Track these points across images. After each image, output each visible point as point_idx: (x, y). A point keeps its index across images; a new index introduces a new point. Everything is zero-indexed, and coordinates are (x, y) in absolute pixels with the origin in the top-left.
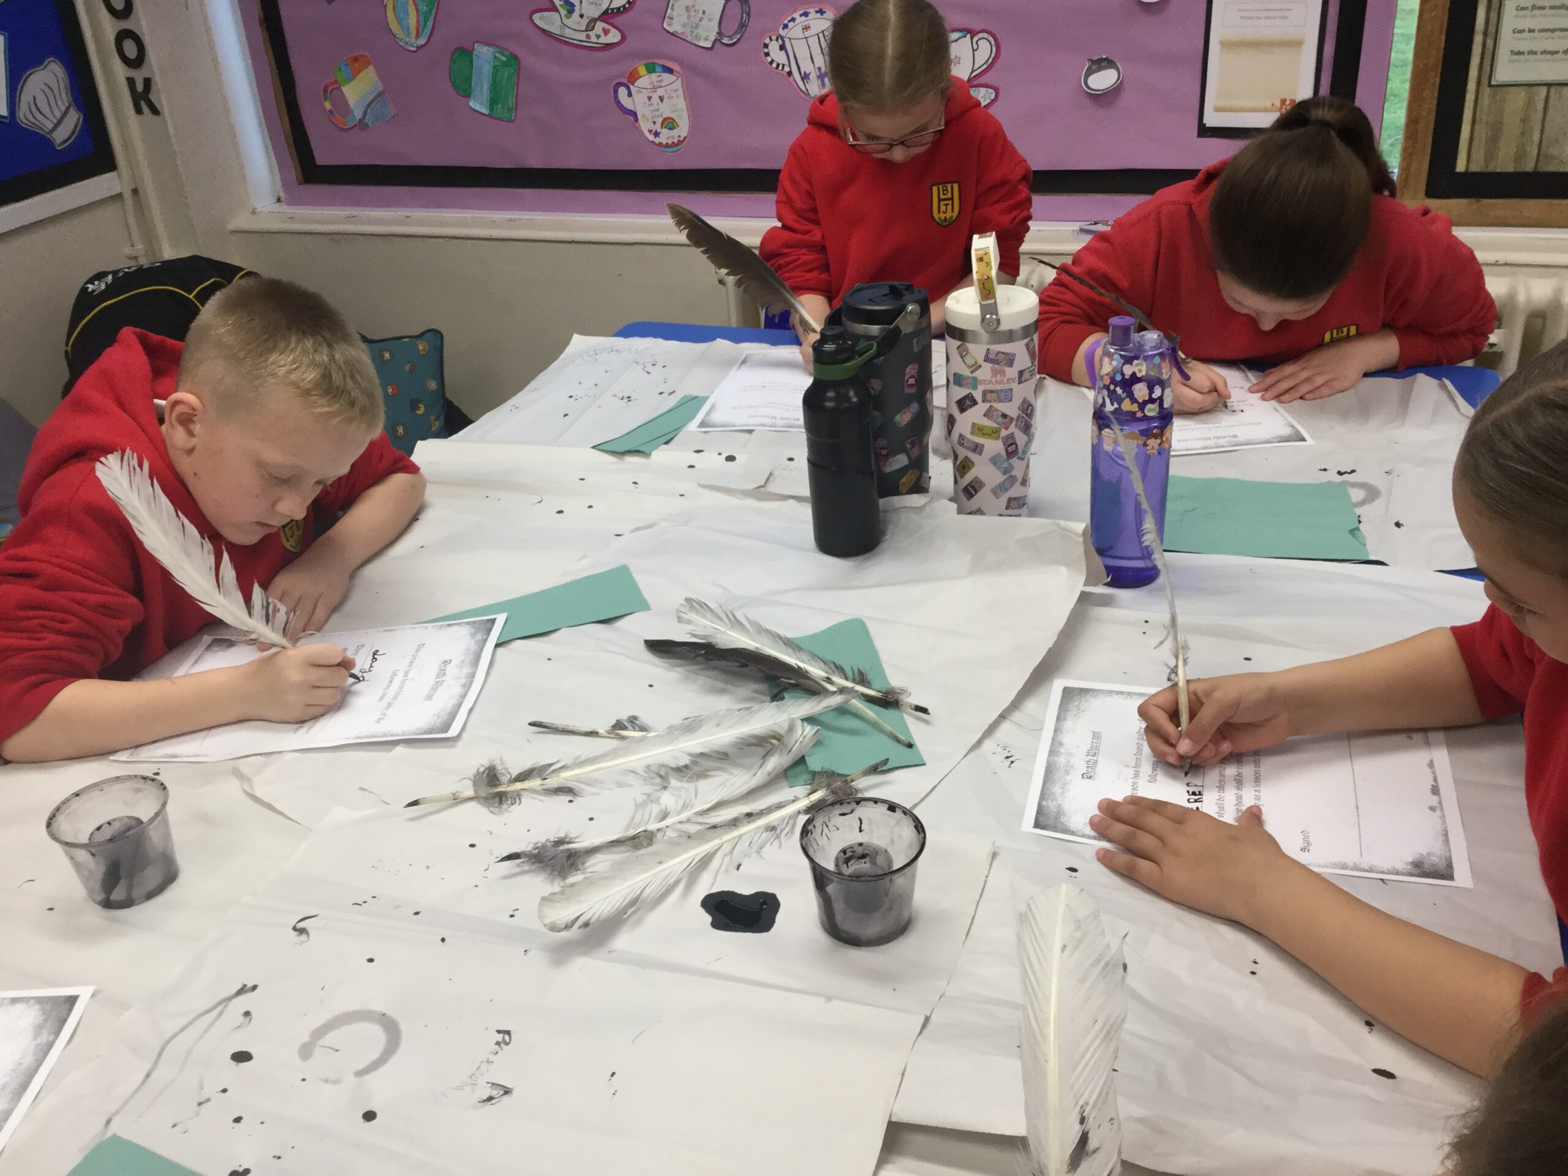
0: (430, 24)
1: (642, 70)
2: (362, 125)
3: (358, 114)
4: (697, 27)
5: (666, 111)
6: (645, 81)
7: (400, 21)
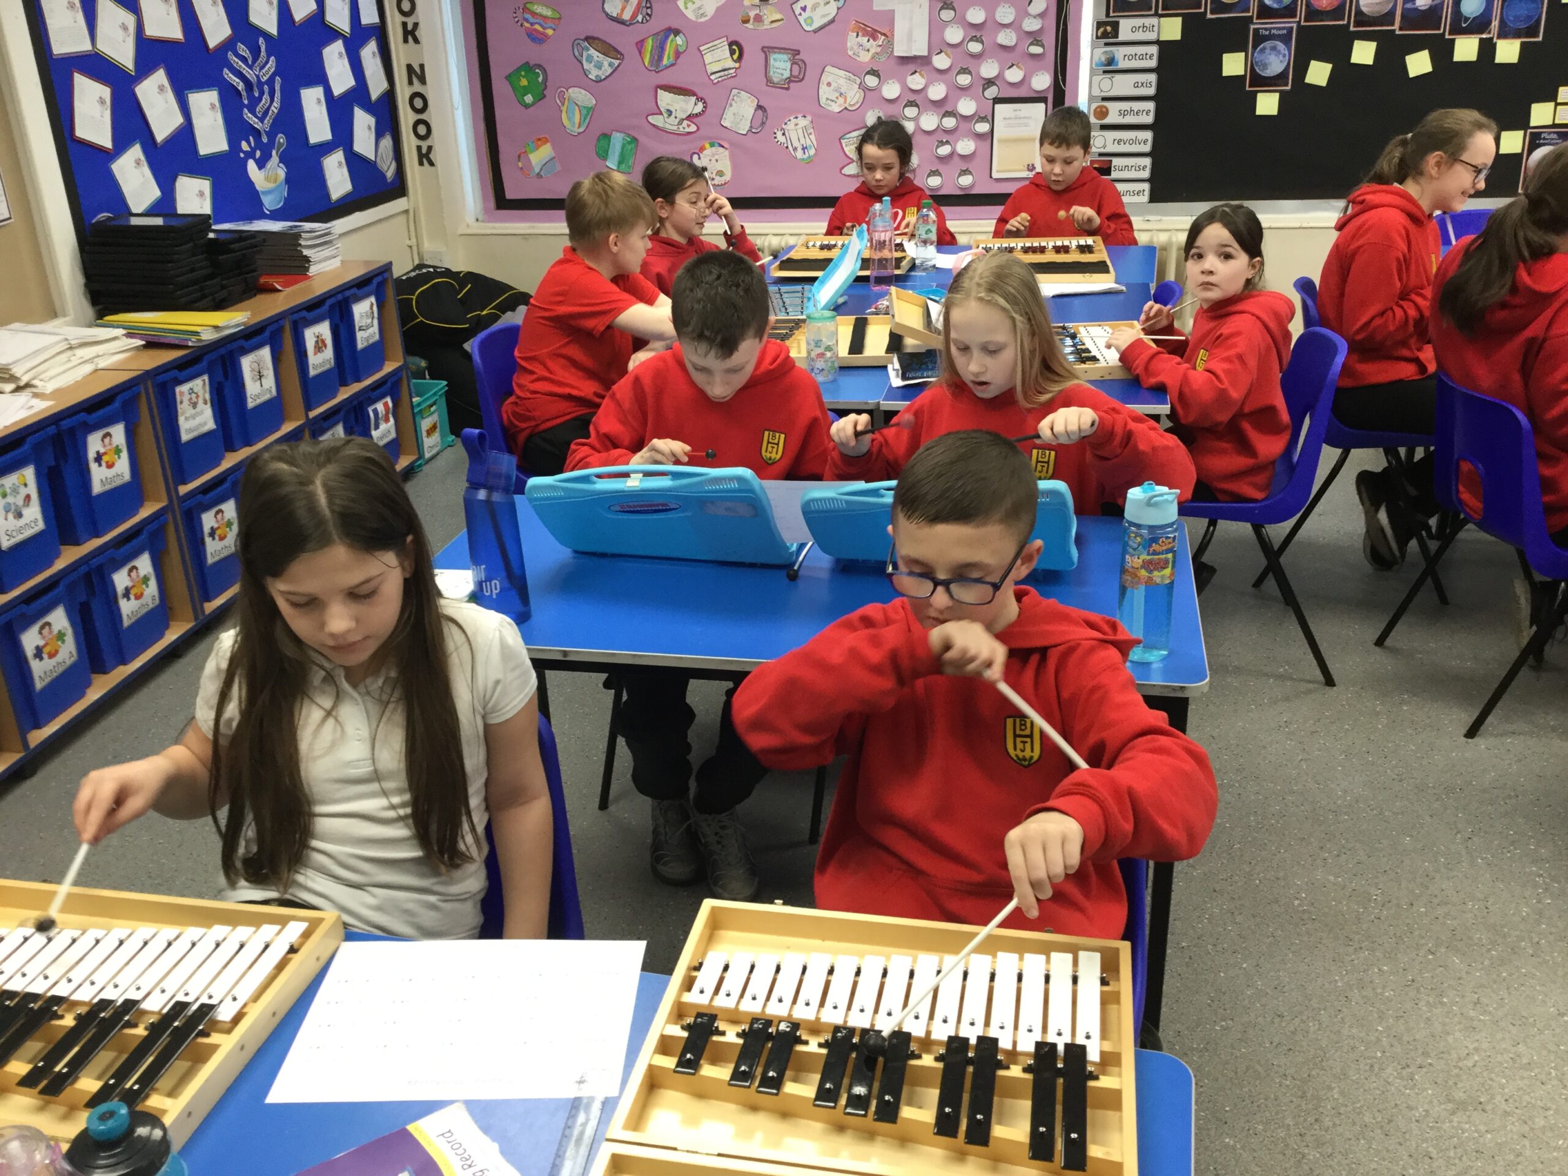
0: (587, 121)
1: (707, 146)
2: (539, 176)
3: (537, 170)
4: (739, 123)
5: (720, 167)
6: (709, 151)
7: (569, 119)
